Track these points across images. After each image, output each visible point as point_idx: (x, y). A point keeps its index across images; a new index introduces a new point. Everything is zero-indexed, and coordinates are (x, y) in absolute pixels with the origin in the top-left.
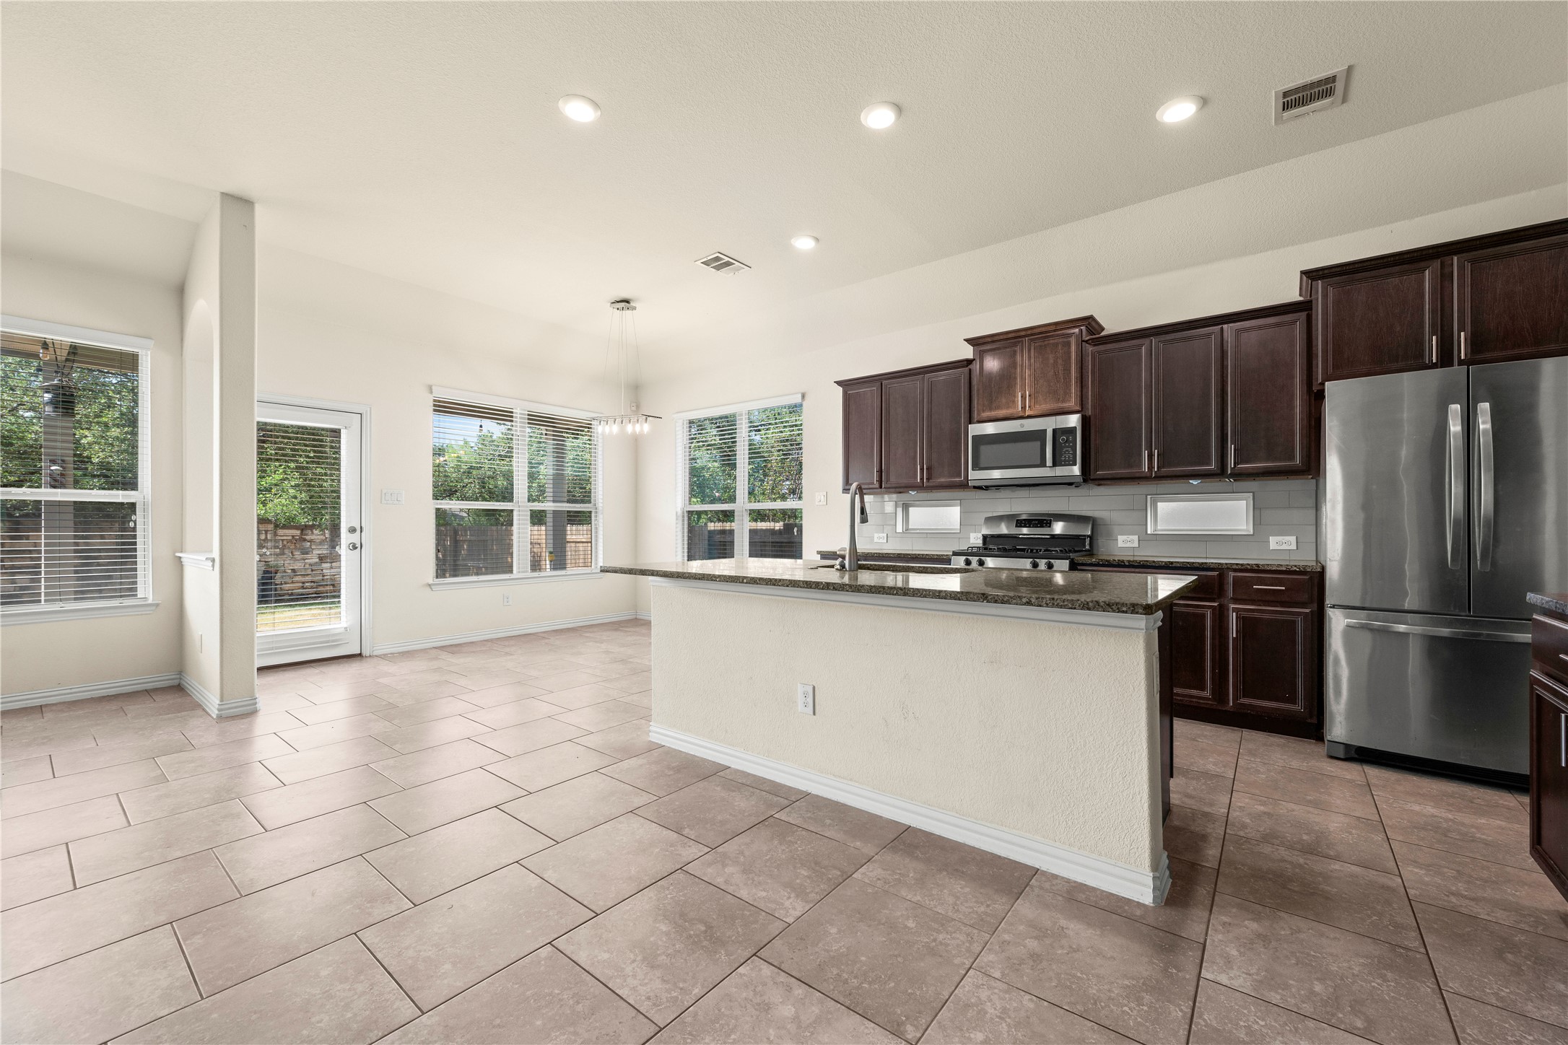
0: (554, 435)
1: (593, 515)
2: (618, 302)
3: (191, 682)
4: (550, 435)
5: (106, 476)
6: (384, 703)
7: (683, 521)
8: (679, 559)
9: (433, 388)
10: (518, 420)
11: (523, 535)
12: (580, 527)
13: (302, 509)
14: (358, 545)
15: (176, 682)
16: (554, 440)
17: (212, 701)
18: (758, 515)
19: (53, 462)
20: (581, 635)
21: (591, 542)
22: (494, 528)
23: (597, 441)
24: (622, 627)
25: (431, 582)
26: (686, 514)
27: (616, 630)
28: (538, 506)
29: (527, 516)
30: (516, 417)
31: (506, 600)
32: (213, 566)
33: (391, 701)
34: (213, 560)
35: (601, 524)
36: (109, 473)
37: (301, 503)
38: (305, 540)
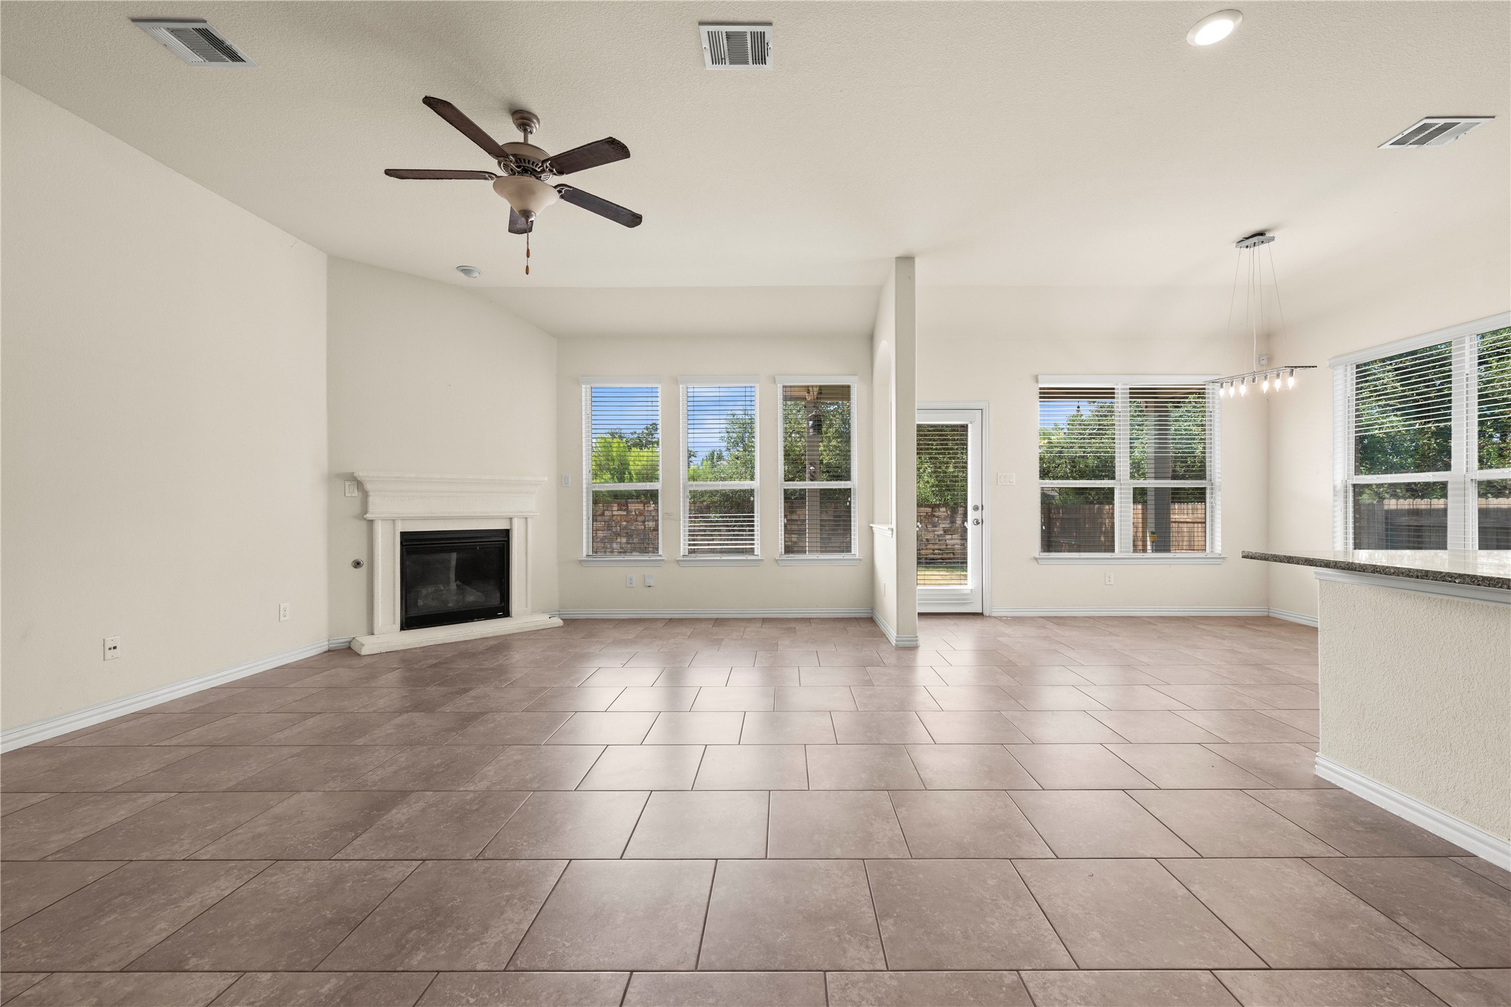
0: (1156, 407)
1: (1208, 492)
2: (1247, 238)
3: (880, 618)
4: (1151, 407)
5: (828, 472)
6: (1005, 660)
7: (1346, 497)
8: (1339, 546)
9: (1039, 377)
10: (1120, 396)
11: (1125, 514)
12: (1184, 506)
13: (933, 491)
14: (980, 521)
15: (870, 615)
16: (1156, 411)
17: (892, 634)
18: (1489, 489)
19: (811, 464)
20: (1194, 626)
21: (1205, 523)
22: (1087, 506)
23: (1213, 407)
24: (1250, 624)
25: (1037, 556)
26: (1351, 489)
27: (1241, 626)
28: (1141, 483)
29: (1129, 494)
30: (1118, 393)
31: (1107, 579)
32: (892, 534)
33: (1011, 659)
34: (892, 530)
35: (1219, 503)
36: (830, 470)
37: (933, 486)
38: (934, 516)
